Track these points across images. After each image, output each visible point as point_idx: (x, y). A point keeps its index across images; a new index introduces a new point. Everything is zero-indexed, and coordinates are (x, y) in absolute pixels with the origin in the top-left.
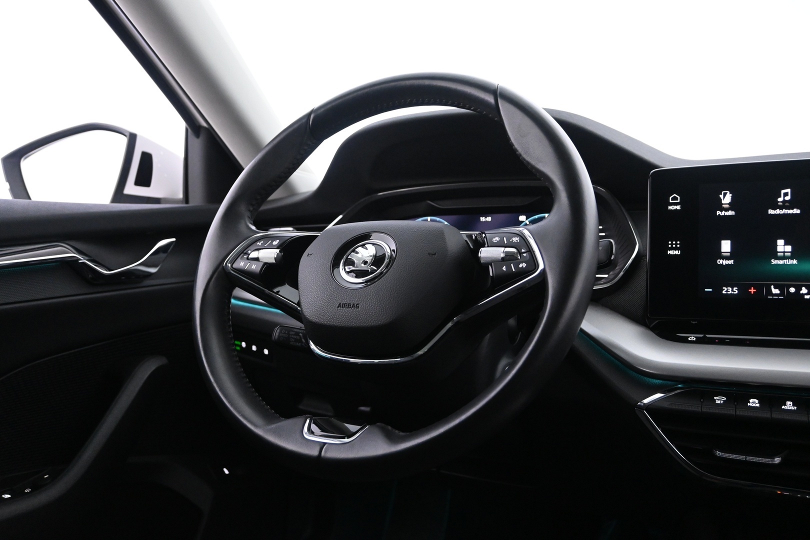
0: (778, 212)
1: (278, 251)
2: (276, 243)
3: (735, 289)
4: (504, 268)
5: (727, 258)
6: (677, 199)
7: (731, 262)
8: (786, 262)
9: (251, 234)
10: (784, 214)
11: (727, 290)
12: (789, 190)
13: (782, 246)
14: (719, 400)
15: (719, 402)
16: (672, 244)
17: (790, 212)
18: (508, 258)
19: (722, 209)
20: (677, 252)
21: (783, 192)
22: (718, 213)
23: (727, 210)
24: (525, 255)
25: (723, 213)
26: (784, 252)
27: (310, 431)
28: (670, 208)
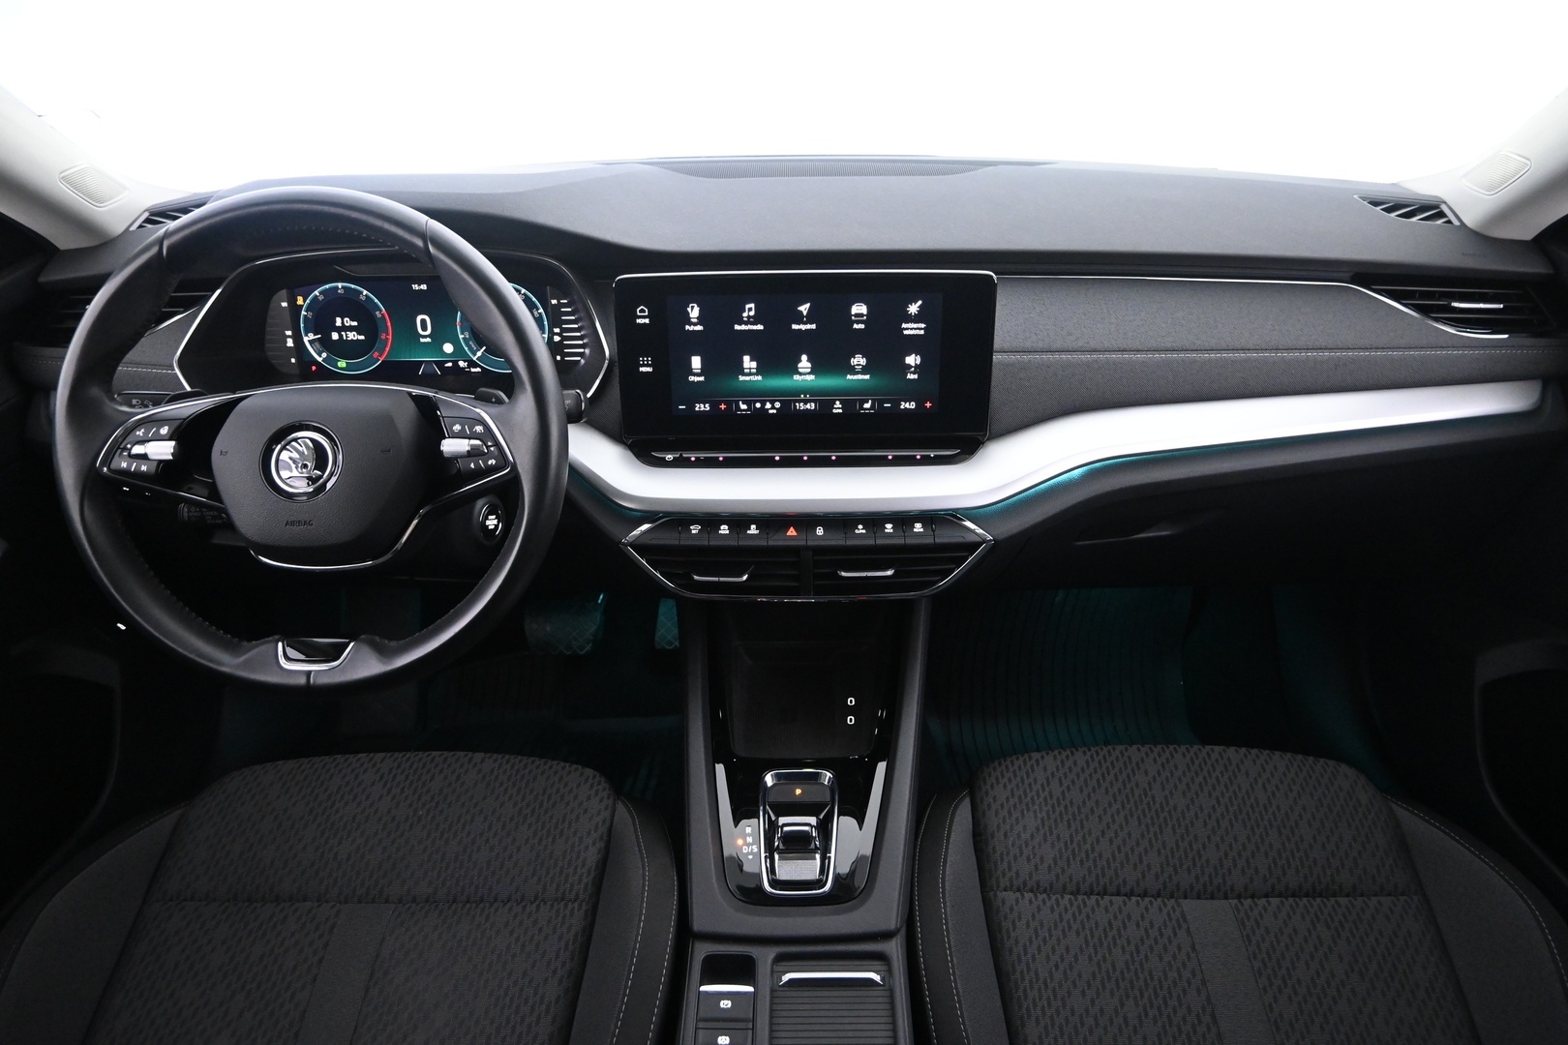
0: (744, 327)
1: (173, 443)
2: (164, 431)
3: (707, 405)
4: (472, 466)
5: (698, 375)
6: (644, 312)
7: (702, 379)
8: (752, 378)
9: (126, 418)
10: (749, 330)
11: (700, 407)
12: (752, 305)
13: (748, 363)
14: (695, 529)
15: (694, 532)
16: (643, 361)
17: (755, 327)
18: (473, 453)
19: (691, 324)
20: (649, 369)
21: (748, 306)
22: (687, 327)
23: (695, 324)
24: (492, 449)
25: (691, 328)
26: (750, 369)
27: (288, 658)
28: (639, 321)
